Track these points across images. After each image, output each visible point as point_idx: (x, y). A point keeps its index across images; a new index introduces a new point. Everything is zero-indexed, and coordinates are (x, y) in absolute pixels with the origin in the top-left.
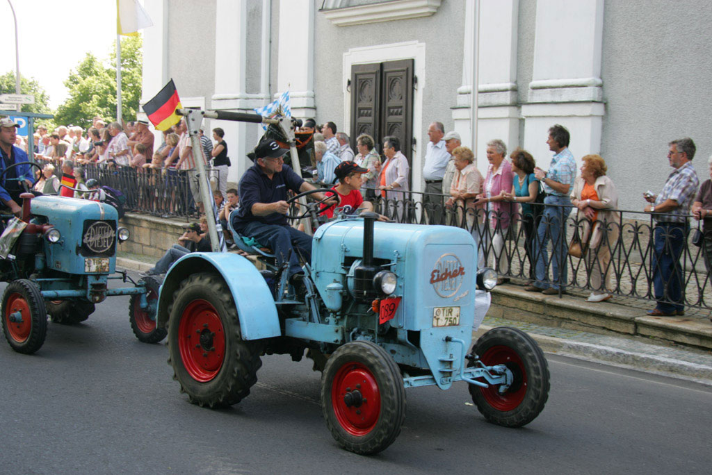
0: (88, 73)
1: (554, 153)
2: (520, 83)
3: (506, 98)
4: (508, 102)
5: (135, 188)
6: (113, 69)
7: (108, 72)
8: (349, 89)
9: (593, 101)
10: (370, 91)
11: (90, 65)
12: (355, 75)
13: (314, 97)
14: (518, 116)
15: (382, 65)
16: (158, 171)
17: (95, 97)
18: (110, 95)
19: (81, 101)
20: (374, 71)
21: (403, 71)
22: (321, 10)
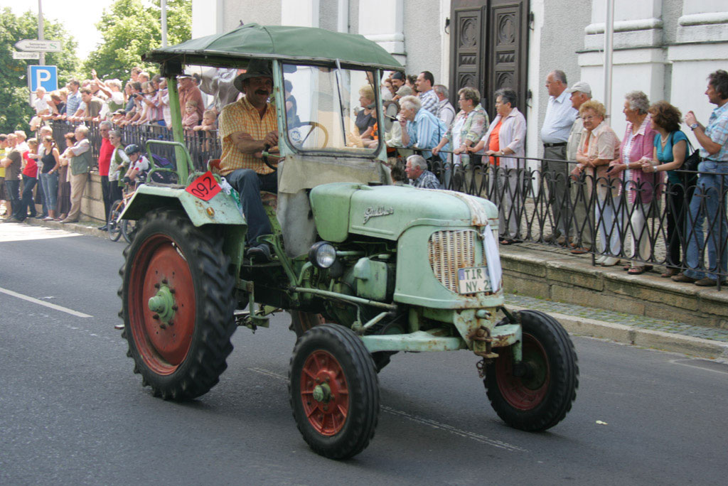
0: (125, 13)
1: (716, 106)
2: (665, 19)
3: (648, 38)
4: (651, 43)
6: (155, 8)
7: (149, 10)
8: (448, 30)
10: (474, 32)
11: (127, 3)
12: (455, 13)
13: (404, 41)
14: (663, 61)
17: (134, 42)
18: (153, 40)
19: (117, 47)
20: (480, 7)
21: (516, 6)
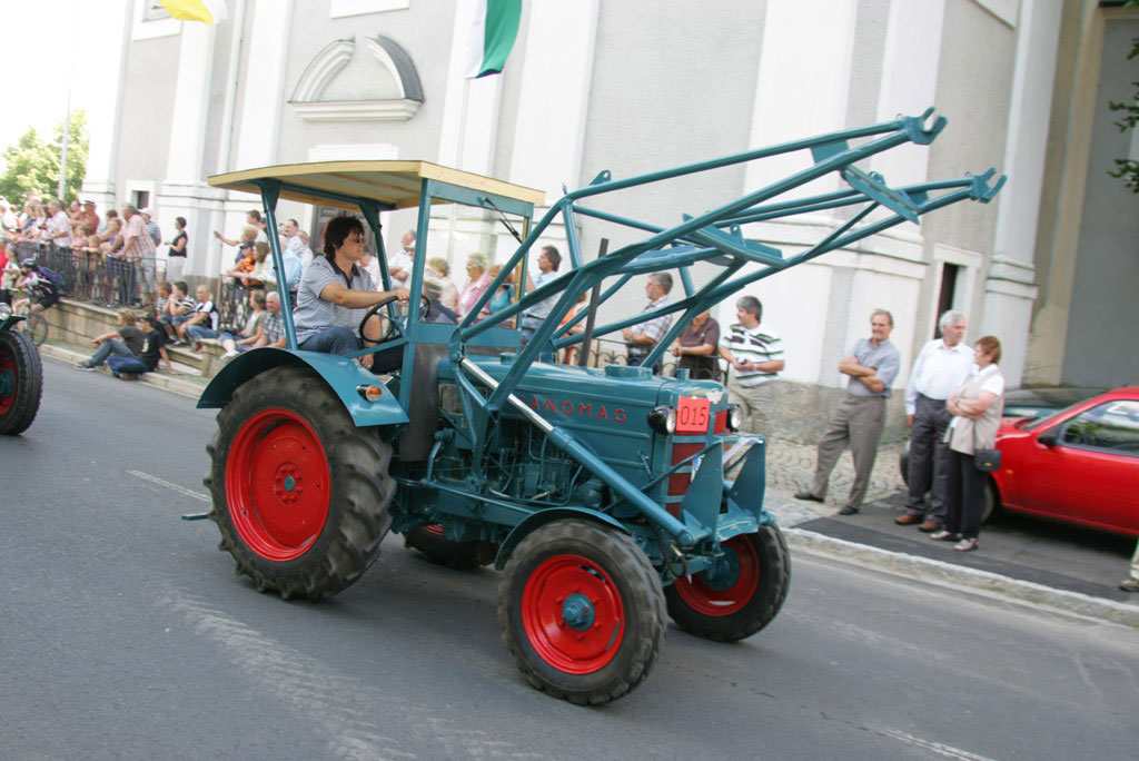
0: (27, 146)
6: (56, 145)
7: (49, 146)
11: (31, 138)
14: (490, 233)
16: (99, 255)
17: (34, 171)
19: (19, 173)
22: (289, 102)
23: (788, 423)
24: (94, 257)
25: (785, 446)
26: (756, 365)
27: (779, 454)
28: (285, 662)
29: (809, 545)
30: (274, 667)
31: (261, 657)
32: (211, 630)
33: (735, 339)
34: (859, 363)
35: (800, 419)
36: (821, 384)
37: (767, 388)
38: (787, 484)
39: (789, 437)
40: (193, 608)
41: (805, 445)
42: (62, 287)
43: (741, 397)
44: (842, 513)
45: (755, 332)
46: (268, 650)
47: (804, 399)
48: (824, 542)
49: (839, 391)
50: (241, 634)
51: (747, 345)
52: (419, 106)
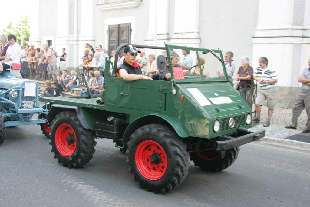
0: (9, 28)
1: (184, 56)
2: (169, 32)
4: (165, 38)
5: (28, 69)
6: (19, 27)
7: (17, 27)
8: (107, 33)
9: (196, 38)
10: (115, 34)
11: (10, 25)
12: (109, 29)
13: (94, 36)
14: (169, 43)
15: (119, 25)
16: (37, 63)
20: (116, 27)
21: (127, 27)
22: (97, 5)
23: (280, 101)
24: (35, 64)
25: (280, 110)
26: (267, 82)
27: (278, 112)
28: (107, 199)
29: (292, 145)
30: (104, 201)
31: (99, 198)
32: (81, 190)
33: (258, 73)
34: (306, 78)
35: (285, 99)
36: (292, 86)
37: (272, 90)
38: (282, 123)
39: (281, 106)
40: (75, 182)
41: (287, 108)
42: (25, 75)
43: (262, 93)
44: (303, 132)
45: (266, 70)
46: (101, 195)
47: (286, 92)
48: (298, 143)
49: (299, 88)
50: (92, 190)
51: (263, 75)
52: (141, 2)
